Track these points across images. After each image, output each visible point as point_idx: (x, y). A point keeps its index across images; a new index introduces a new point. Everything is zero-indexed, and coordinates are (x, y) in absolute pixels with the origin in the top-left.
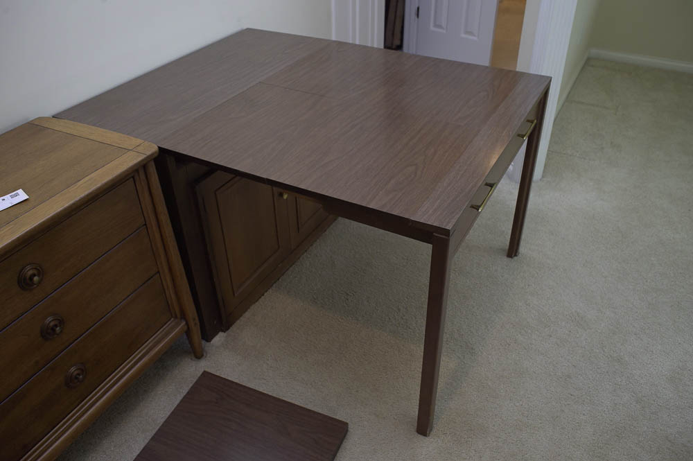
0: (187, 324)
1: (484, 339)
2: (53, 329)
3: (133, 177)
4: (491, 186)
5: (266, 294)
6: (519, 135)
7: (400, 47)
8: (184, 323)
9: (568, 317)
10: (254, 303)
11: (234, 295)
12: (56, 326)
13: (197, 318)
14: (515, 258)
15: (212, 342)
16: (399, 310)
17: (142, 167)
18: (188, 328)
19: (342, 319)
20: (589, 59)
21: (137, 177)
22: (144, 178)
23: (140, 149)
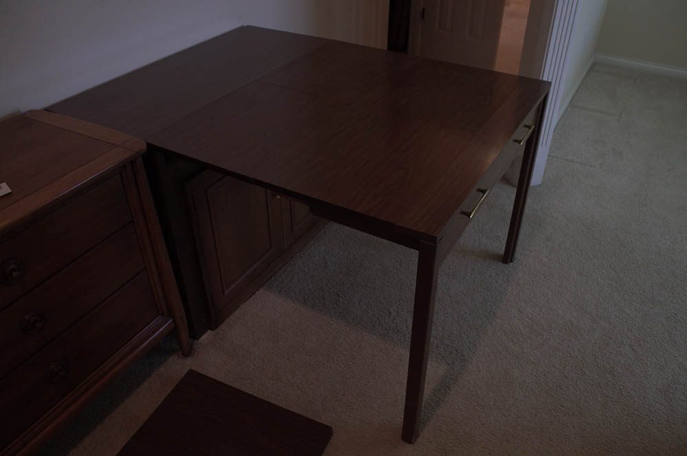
0: (174, 322)
1: (475, 345)
2: (33, 325)
3: (120, 173)
4: (484, 192)
5: (257, 293)
6: (514, 140)
7: (404, 48)
8: (171, 321)
9: (562, 326)
10: (245, 302)
11: (224, 293)
12: (37, 321)
13: (184, 316)
14: (511, 264)
15: (200, 340)
16: (390, 313)
17: (130, 163)
18: (176, 325)
19: (332, 321)
20: (594, 65)
21: (124, 173)
22: (132, 174)
23: (127, 145)
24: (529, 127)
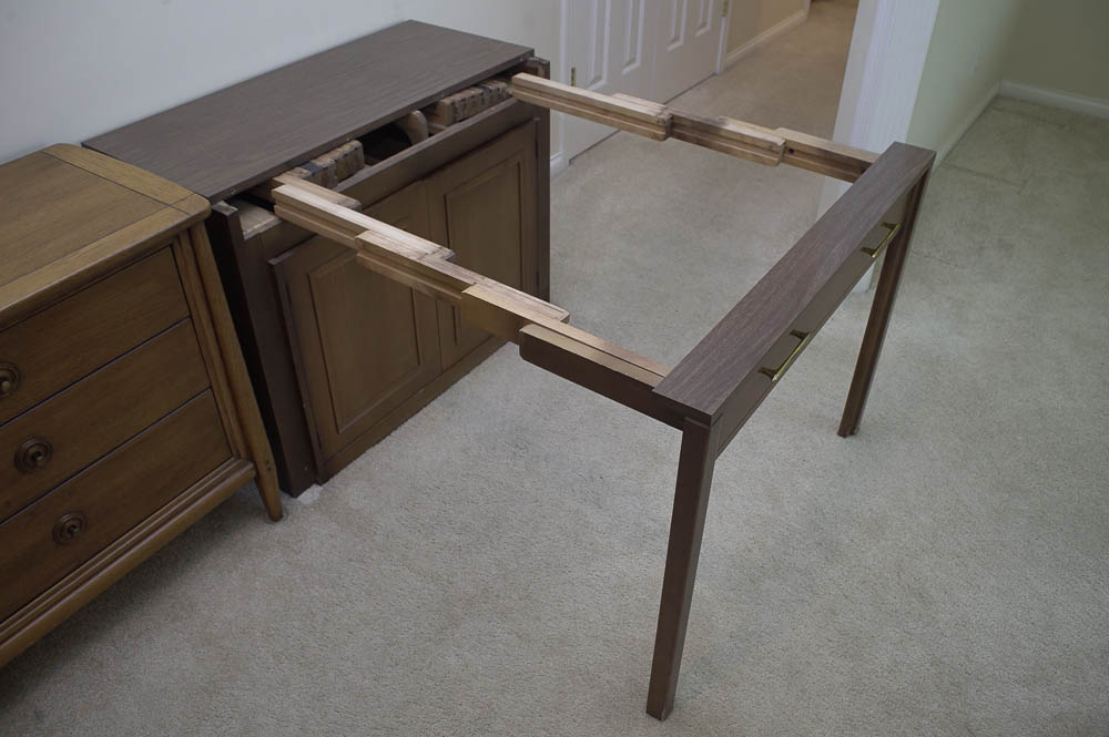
0: (256, 468)
2: (34, 458)
3: (171, 246)
4: (802, 336)
6: (864, 250)
8: (251, 466)
11: (338, 430)
12: (39, 454)
13: (272, 460)
15: (300, 498)
17: (186, 231)
18: (258, 473)
21: (177, 246)
22: (190, 248)
23: (183, 205)
24: (892, 227)
